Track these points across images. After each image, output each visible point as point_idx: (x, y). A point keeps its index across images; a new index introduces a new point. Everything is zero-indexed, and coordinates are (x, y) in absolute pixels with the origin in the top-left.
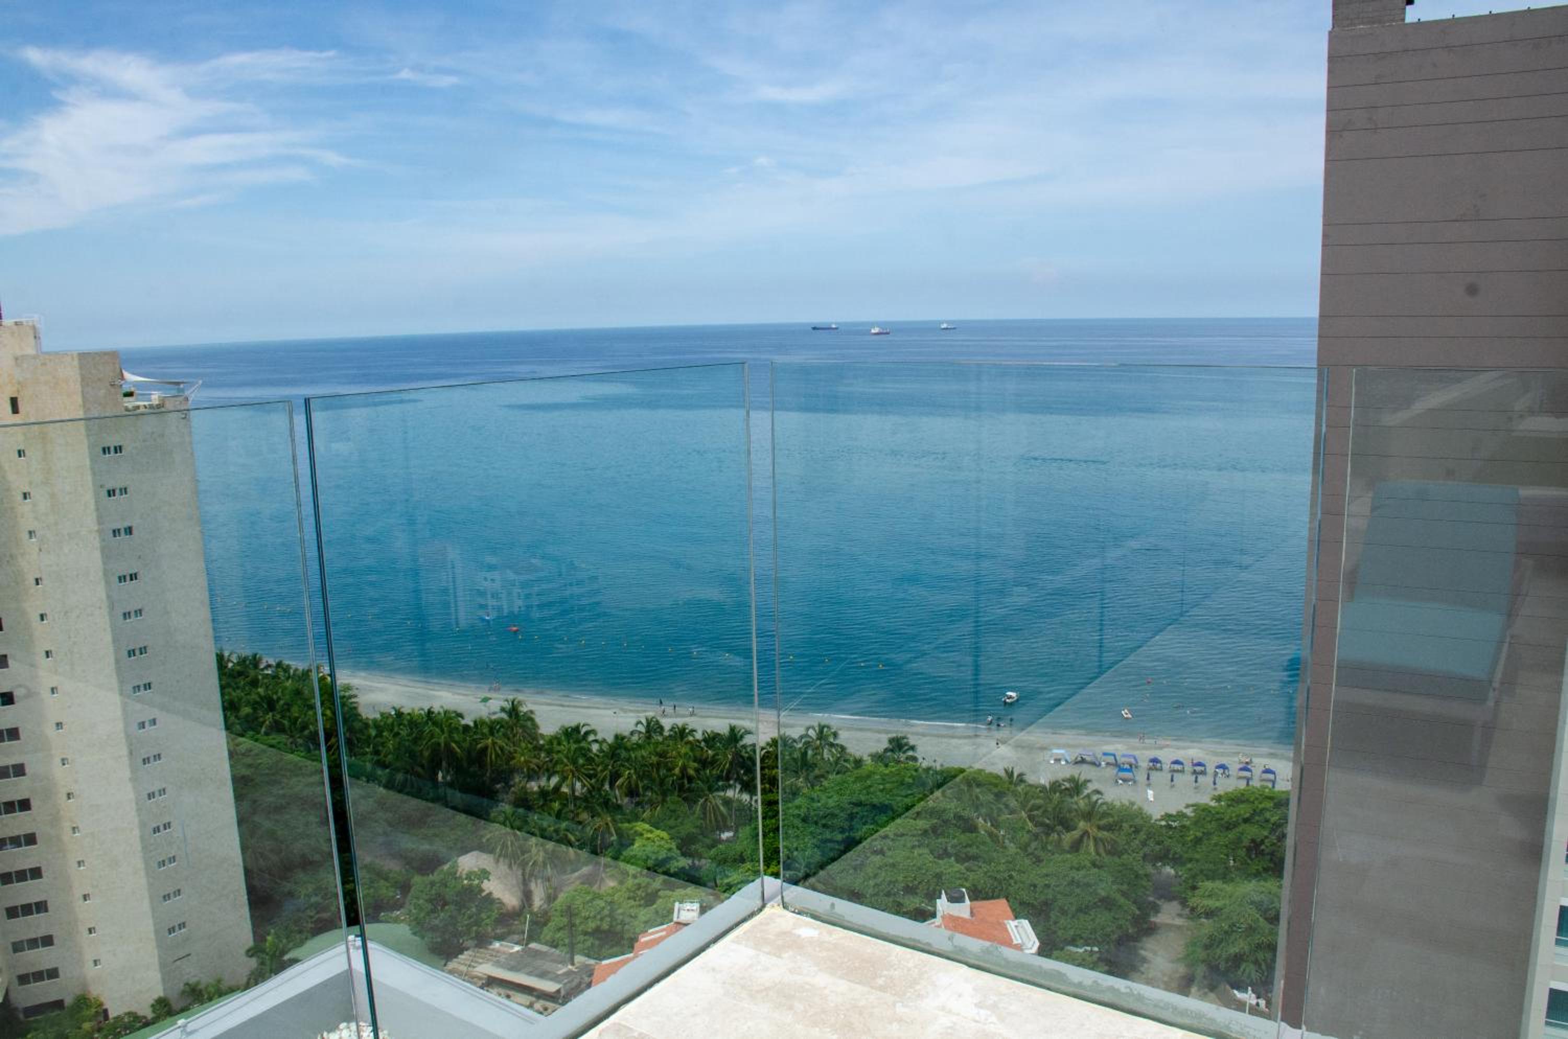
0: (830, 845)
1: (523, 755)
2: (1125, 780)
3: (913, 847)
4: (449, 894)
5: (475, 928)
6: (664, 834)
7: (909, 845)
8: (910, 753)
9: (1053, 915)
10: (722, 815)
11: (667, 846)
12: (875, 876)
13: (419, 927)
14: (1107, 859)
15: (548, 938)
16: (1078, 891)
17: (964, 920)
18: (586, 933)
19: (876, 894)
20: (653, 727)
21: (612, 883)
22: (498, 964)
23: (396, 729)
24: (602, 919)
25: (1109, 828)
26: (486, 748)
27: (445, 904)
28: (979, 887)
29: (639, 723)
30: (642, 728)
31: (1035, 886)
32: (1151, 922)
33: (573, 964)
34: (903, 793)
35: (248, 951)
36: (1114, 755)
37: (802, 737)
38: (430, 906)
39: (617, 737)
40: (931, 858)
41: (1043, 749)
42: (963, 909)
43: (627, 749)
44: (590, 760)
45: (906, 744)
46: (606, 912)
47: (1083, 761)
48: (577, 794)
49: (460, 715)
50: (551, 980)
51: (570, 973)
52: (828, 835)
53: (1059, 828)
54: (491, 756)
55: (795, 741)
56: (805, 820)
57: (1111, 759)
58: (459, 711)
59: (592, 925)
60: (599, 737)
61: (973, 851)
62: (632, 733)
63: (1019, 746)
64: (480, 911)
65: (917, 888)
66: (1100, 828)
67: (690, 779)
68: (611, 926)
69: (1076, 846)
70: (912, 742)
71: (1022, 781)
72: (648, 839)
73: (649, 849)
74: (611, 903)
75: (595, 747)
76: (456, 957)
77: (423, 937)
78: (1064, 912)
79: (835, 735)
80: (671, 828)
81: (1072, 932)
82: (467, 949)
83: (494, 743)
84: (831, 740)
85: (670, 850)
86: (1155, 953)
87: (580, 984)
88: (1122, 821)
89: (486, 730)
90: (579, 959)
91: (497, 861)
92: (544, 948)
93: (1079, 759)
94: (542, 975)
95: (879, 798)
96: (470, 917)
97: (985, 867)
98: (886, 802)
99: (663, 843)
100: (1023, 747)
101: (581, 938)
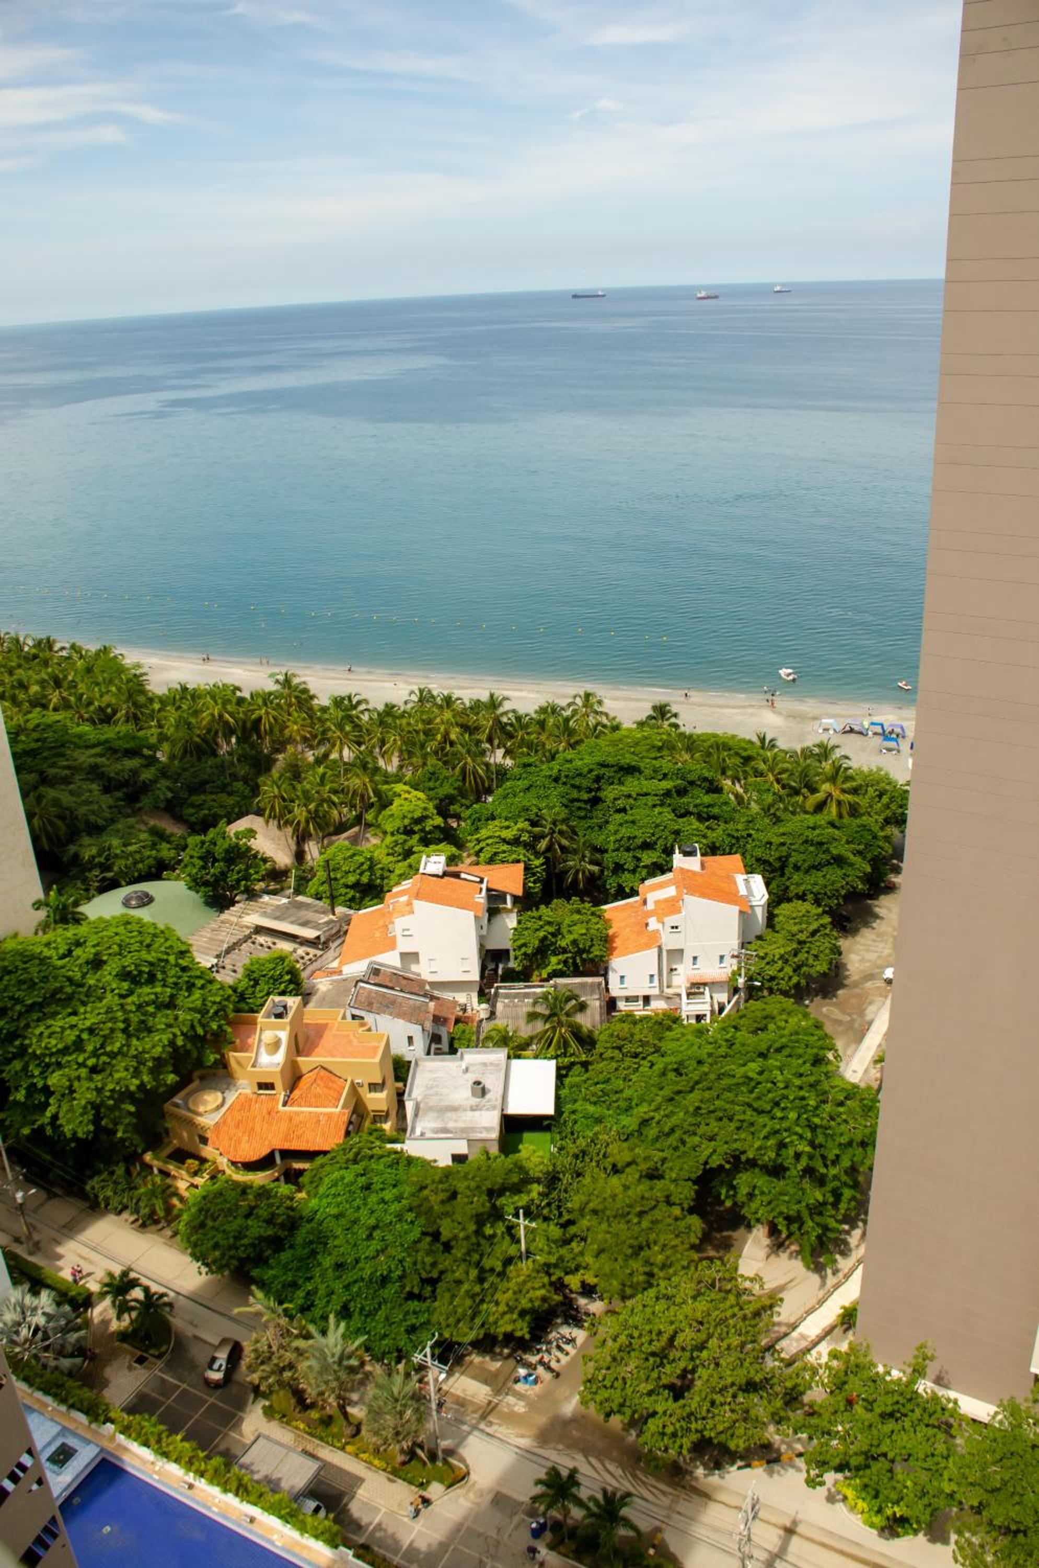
0: (577, 804)
1: (295, 723)
2: (889, 750)
3: (654, 806)
4: (219, 850)
5: (243, 883)
6: (421, 795)
7: (650, 804)
8: (673, 720)
9: (788, 871)
10: (481, 777)
11: (423, 805)
12: (616, 832)
13: (196, 884)
14: (847, 820)
15: (313, 891)
16: (812, 849)
17: (694, 873)
18: (347, 886)
19: (617, 850)
20: (425, 697)
21: (375, 841)
22: (265, 915)
23: (178, 704)
24: (361, 874)
25: (855, 791)
26: (260, 719)
27: (215, 860)
28: (717, 845)
29: (412, 692)
30: (415, 698)
31: (771, 843)
32: (890, 882)
33: (334, 914)
34: (653, 755)
35: (34, 904)
36: (882, 725)
37: (569, 705)
38: (201, 863)
39: (387, 705)
40: (672, 816)
41: (815, 718)
42: (693, 864)
43: (395, 717)
44: (357, 727)
45: (669, 711)
46: (365, 867)
47: (852, 731)
48: (346, 760)
49: (239, 689)
50: (313, 928)
51: (331, 921)
52: (575, 794)
53: (804, 791)
54: (265, 725)
55: (563, 709)
56: (556, 780)
57: (879, 729)
58: (237, 684)
59: (352, 879)
60: (370, 707)
61: (715, 811)
62: (406, 703)
63: (792, 716)
64: (248, 867)
65: (655, 843)
66: (844, 791)
67: (452, 744)
68: (370, 880)
69: (820, 807)
70: (674, 710)
71: (774, 746)
72: (406, 799)
73: (405, 808)
74: (371, 859)
75: (365, 717)
76: (228, 908)
77: (197, 892)
78: (797, 868)
79: (600, 703)
80: (430, 789)
81: (803, 888)
82: (238, 902)
83: (267, 713)
84: (596, 707)
85: (425, 809)
86: (889, 910)
87: (339, 931)
88: (867, 786)
89: (260, 701)
90: (340, 910)
91: (267, 822)
92: (309, 900)
93: (848, 728)
94: (305, 924)
95: (628, 759)
96: (238, 872)
97: (723, 826)
98: (633, 763)
99: (419, 802)
100: (794, 717)
101: (343, 891)
